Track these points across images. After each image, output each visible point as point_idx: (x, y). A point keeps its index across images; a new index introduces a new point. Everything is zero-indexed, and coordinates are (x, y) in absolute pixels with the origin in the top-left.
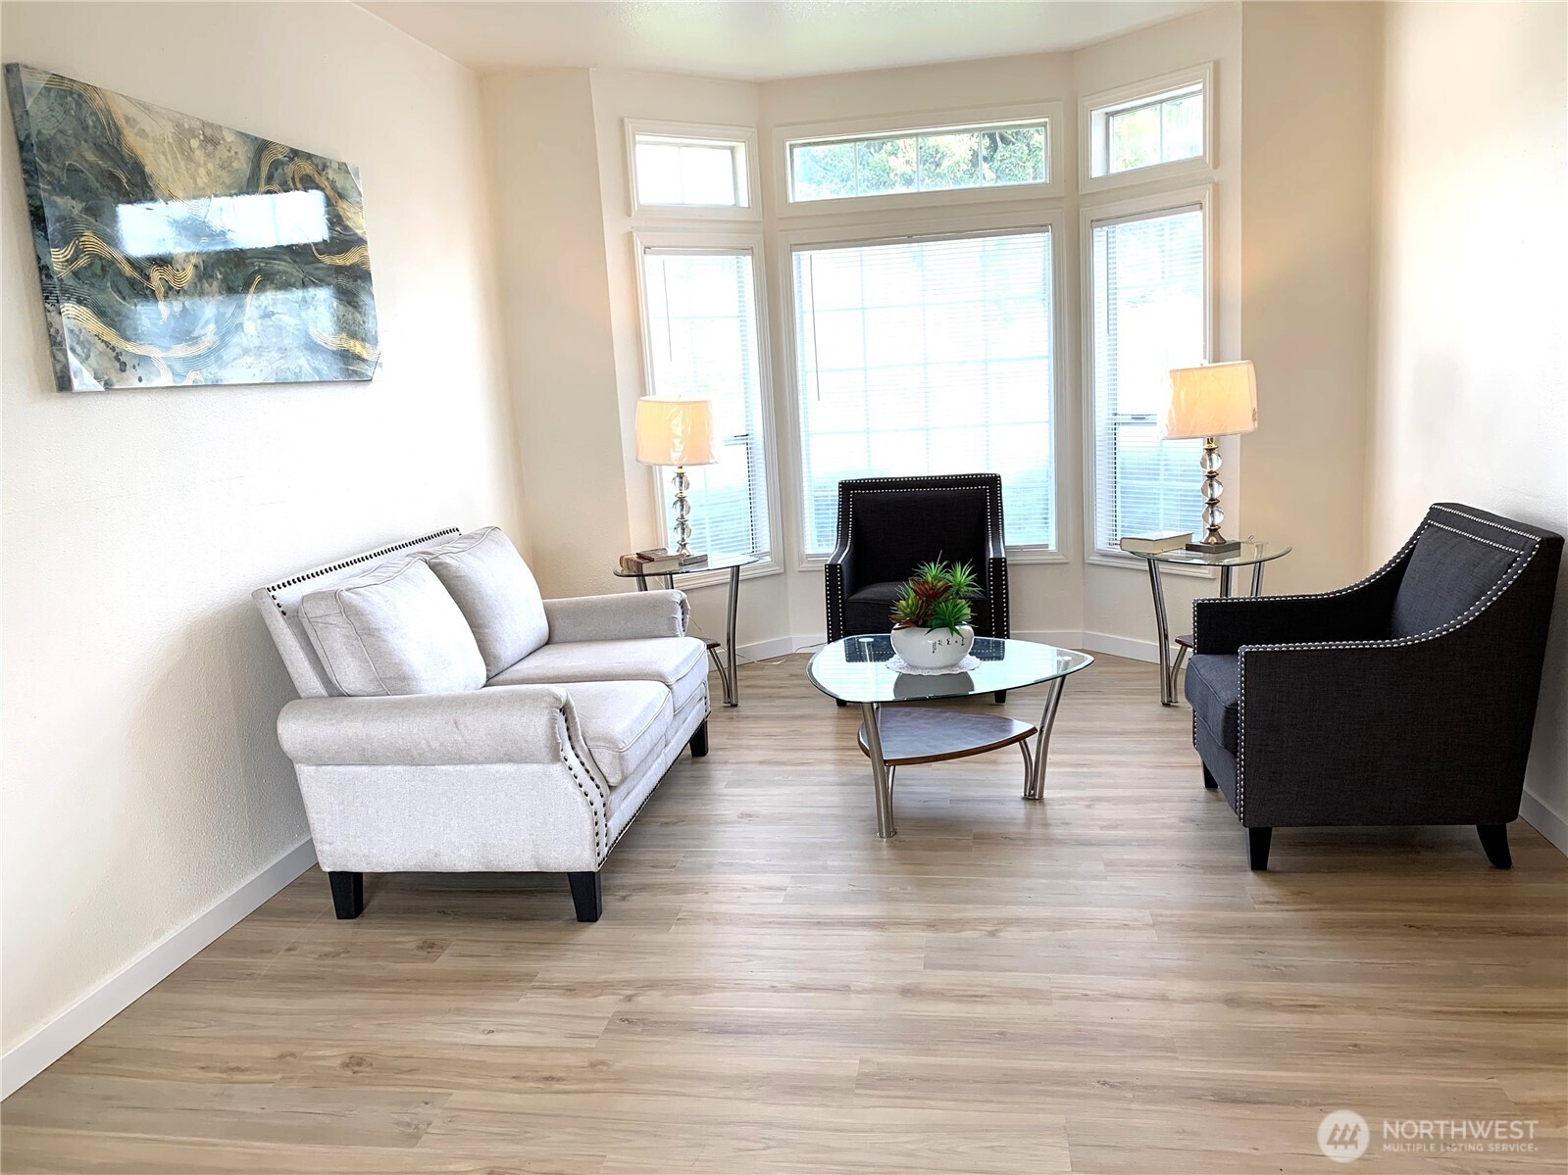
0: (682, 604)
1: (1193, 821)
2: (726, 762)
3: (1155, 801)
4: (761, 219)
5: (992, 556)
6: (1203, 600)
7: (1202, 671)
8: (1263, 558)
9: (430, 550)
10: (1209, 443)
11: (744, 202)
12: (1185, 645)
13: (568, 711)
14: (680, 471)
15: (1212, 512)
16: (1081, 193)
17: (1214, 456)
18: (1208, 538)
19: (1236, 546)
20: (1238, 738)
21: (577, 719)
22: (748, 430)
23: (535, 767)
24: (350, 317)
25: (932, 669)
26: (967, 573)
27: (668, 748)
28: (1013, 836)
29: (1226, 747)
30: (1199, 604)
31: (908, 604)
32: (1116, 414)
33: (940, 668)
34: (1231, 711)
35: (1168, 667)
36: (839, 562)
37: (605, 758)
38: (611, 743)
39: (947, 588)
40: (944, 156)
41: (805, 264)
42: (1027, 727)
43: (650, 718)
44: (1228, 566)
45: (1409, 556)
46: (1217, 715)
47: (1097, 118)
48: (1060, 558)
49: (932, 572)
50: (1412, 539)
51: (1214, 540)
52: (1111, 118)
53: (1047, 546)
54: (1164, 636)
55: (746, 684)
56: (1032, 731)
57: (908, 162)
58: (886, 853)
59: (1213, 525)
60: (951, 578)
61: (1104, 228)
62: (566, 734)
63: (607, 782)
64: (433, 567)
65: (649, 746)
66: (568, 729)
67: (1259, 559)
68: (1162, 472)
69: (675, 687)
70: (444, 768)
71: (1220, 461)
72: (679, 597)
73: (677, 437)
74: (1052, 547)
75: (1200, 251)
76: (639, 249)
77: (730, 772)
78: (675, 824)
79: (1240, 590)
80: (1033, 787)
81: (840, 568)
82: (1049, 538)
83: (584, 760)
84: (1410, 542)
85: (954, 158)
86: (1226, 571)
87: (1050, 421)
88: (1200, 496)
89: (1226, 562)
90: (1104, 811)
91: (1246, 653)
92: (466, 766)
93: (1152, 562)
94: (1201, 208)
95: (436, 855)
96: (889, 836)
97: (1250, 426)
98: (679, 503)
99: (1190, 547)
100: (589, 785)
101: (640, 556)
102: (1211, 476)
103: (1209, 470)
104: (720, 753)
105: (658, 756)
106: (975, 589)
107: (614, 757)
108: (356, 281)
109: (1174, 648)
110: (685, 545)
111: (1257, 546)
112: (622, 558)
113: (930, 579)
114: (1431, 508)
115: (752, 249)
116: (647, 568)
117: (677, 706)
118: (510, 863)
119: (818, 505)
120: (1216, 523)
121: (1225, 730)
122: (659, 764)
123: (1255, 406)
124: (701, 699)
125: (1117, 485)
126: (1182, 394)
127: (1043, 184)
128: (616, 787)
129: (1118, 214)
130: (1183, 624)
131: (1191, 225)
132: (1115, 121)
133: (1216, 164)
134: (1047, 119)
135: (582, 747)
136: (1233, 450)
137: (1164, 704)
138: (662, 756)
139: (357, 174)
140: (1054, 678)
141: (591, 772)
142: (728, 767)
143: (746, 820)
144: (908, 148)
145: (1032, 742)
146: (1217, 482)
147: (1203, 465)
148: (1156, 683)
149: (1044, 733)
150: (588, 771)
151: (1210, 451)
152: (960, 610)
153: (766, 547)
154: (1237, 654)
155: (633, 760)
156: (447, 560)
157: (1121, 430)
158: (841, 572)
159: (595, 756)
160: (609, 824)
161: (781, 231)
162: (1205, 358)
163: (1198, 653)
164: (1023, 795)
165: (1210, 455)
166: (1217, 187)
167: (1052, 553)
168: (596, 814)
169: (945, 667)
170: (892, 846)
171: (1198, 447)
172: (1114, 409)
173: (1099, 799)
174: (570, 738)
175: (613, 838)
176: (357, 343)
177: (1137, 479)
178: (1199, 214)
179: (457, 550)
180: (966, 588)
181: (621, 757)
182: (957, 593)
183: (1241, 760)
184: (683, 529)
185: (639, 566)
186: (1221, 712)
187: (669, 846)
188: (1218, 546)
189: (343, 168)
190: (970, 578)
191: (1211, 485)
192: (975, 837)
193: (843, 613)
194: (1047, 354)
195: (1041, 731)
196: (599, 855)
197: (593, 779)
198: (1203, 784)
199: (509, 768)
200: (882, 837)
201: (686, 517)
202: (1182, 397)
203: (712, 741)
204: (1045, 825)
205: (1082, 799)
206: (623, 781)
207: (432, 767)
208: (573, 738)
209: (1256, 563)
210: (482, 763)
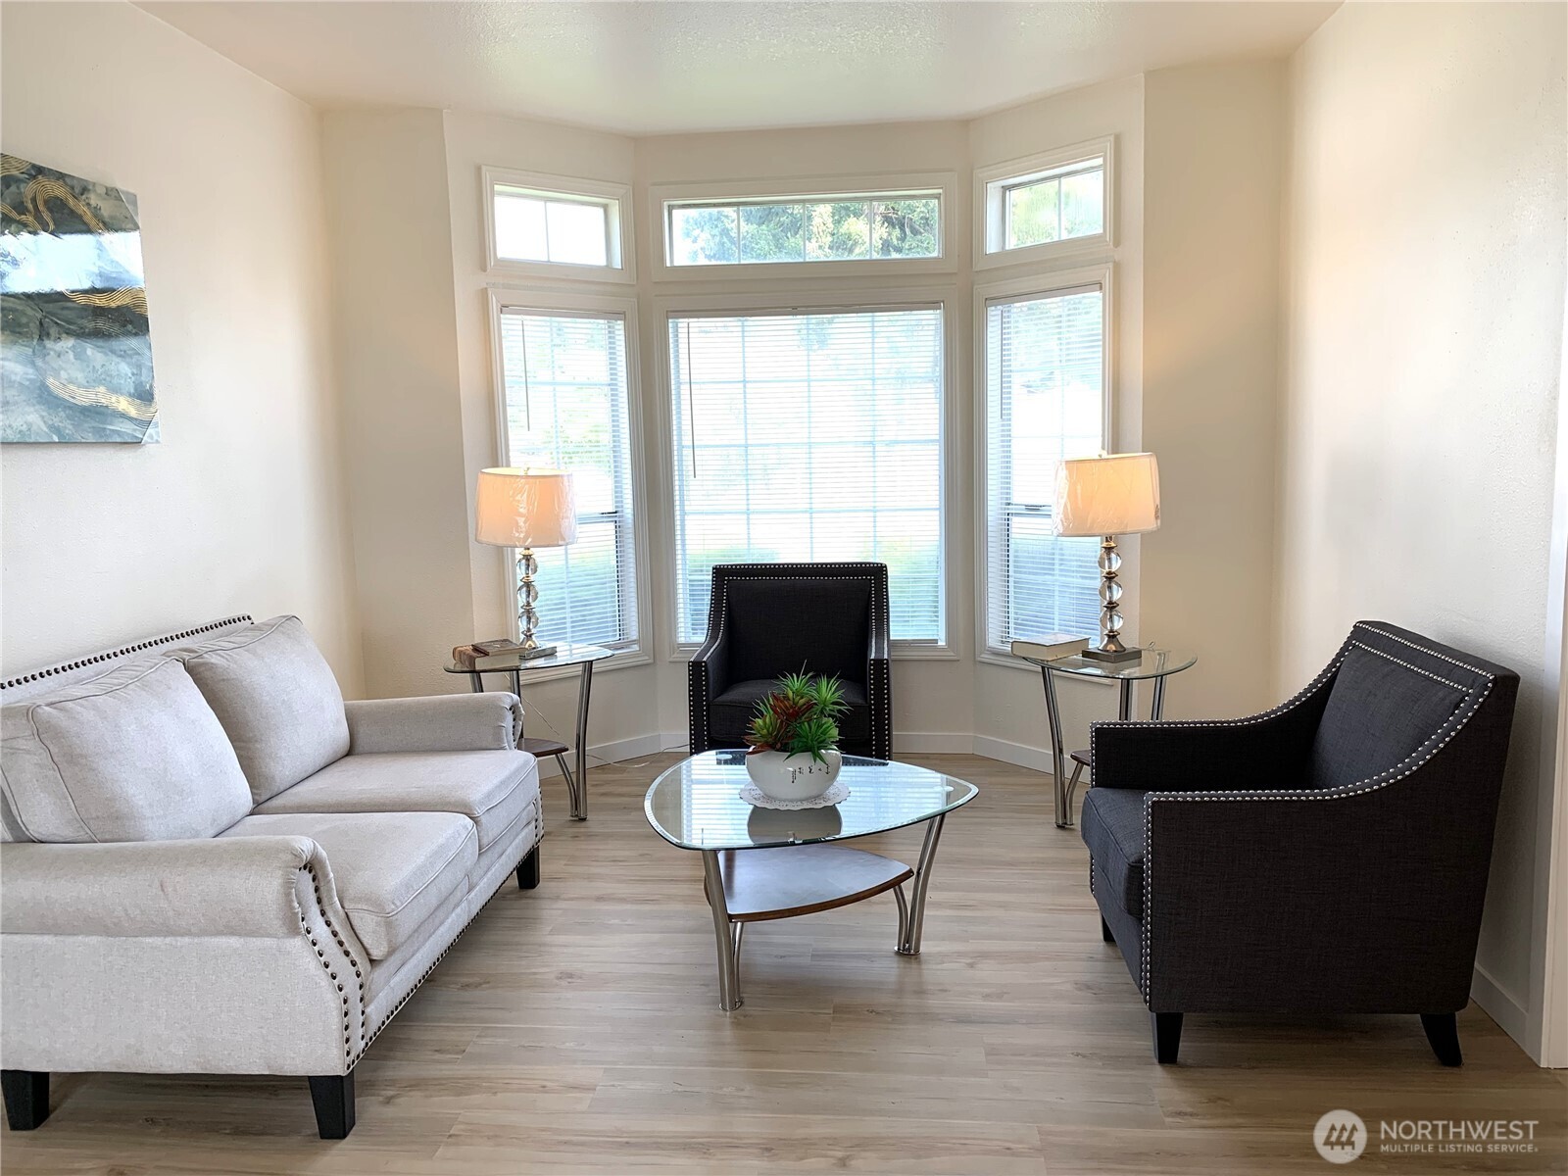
0: (514, 709)
1: (1088, 987)
2: (558, 898)
3: (1048, 959)
4: (635, 283)
5: (873, 657)
6: (1102, 724)
7: (1101, 811)
8: (1165, 671)
9: (194, 647)
10: (1107, 541)
11: (617, 263)
12: (1081, 762)
13: (317, 867)
14: (527, 552)
15: (1111, 616)
16: (975, 269)
17: (1113, 556)
18: (1106, 645)
19: (1137, 654)
20: (1143, 903)
21: (332, 875)
22: (617, 507)
23: (268, 941)
24: (113, 367)
25: (792, 801)
26: (833, 689)
27: (473, 894)
28: (881, 1010)
29: (1130, 912)
30: (1097, 729)
31: (764, 722)
32: (1009, 504)
33: (801, 801)
34: (1136, 869)
35: (1063, 784)
36: (705, 659)
37: (368, 927)
38: (377, 905)
39: (810, 706)
40: (856, 243)
41: (683, 331)
42: (903, 869)
43: (440, 865)
44: (1128, 680)
45: (1332, 681)
46: (1120, 872)
47: (993, 191)
48: (950, 655)
49: (794, 685)
50: (1334, 661)
51: (1112, 647)
52: (1008, 192)
53: (936, 641)
54: (1059, 750)
55: (602, 791)
56: (908, 875)
57: (820, 247)
58: (728, 1034)
59: (1111, 631)
60: (815, 694)
61: (999, 307)
62: (313, 897)
63: (368, 954)
64: (189, 669)
65: (434, 902)
66: (317, 890)
67: (1160, 672)
68: (1057, 567)
69: (484, 820)
70: (149, 940)
71: (1120, 561)
72: (509, 701)
73: (521, 515)
74: (942, 643)
75: (1098, 340)
76: (494, 306)
77: (560, 911)
78: (478, 985)
79: (1140, 714)
80: (908, 940)
81: (705, 666)
82: (937, 632)
83: (337, 928)
84: (1332, 664)
85: (865, 246)
86: (1127, 683)
87: (939, 509)
88: (1096, 567)
89: (1126, 673)
90: (987, 972)
91: (1154, 803)
92: (179, 938)
93: (1046, 672)
94: (1101, 288)
95: (138, 1052)
96: (733, 1007)
97: (1151, 524)
98: (524, 589)
99: (1087, 654)
100: (340, 964)
101: (476, 649)
102: (1110, 577)
103: (1108, 570)
104: (553, 884)
105: (457, 905)
106: (842, 708)
107: (378, 924)
108: (125, 326)
109: (1070, 766)
110: (531, 636)
111: (1159, 654)
112: (455, 649)
113: (791, 694)
114: (1355, 626)
115: (624, 313)
116: (481, 663)
117: (485, 841)
118: (232, 1064)
119: (693, 590)
120: (1116, 628)
121: (1128, 891)
122: (458, 916)
123: (1158, 502)
124: (528, 823)
125: (1010, 579)
126: (1079, 487)
127: (935, 258)
128: (381, 961)
129: (1016, 292)
130: (1080, 741)
131: (1090, 307)
132: (1014, 196)
133: (1117, 242)
134: (940, 191)
135: (336, 912)
136: (1133, 548)
137: (1059, 827)
138: (464, 904)
139: (135, 203)
140: (932, 817)
141: (346, 944)
142: (562, 905)
143: (564, 983)
144: (821, 234)
145: (908, 887)
146: (1117, 584)
147: (1101, 565)
148: (1050, 798)
149: (920, 874)
150: (341, 943)
151: (1109, 550)
152: (824, 733)
153: (634, 634)
154: (1143, 802)
155: (406, 924)
156: (213, 659)
157: (1015, 520)
158: (706, 671)
159: (354, 923)
160: (368, 1011)
161: (656, 296)
162: (1103, 449)
163: (1096, 786)
164: (896, 948)
165: (1109, 554)
166: (1118, 270)
167: (942, 649)
168: (345, 1001)
169: (807, 799)
170: (737, 1024)
171: (1094, 545)
172: (1007, 499)
173: (985, 955)
174: (319, 901)
175: (373, 1027)
176: (121, 399)
177: (1030, 573)
178: (1098, 294)
179: (232, 645)
180: (831, 707)
181: (389, 924)
182: (822, 712)
183: (1147, 931)
184: (529, 618)
185: (472, 660)
186: (1124, 870)
187: (464, 1020)
188: (1117, 654)
189: (114, 194)
190: (836, 695)
191: (1110, 588)
192: (838, 1010)
193: (708, 715)
194: (937, 437)
195: (919, 873)
196: (348, 1053)
197: (347, 953)
198: (1101, 936)
199: (234, 941)
200: (724, 1009)
201: (533, 605)
202: (1079, 491)
203: (545, 868)
204: (921, 992)
205: (960, 954)
206: (391, 952)
207: (134, 939)
208: (325, 900)
209: (1156, 677)
210: (198, 935)
